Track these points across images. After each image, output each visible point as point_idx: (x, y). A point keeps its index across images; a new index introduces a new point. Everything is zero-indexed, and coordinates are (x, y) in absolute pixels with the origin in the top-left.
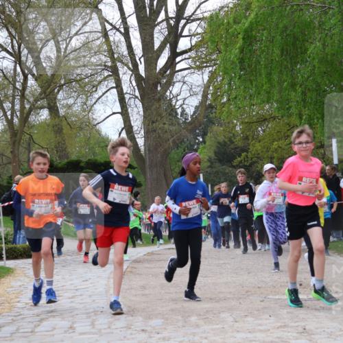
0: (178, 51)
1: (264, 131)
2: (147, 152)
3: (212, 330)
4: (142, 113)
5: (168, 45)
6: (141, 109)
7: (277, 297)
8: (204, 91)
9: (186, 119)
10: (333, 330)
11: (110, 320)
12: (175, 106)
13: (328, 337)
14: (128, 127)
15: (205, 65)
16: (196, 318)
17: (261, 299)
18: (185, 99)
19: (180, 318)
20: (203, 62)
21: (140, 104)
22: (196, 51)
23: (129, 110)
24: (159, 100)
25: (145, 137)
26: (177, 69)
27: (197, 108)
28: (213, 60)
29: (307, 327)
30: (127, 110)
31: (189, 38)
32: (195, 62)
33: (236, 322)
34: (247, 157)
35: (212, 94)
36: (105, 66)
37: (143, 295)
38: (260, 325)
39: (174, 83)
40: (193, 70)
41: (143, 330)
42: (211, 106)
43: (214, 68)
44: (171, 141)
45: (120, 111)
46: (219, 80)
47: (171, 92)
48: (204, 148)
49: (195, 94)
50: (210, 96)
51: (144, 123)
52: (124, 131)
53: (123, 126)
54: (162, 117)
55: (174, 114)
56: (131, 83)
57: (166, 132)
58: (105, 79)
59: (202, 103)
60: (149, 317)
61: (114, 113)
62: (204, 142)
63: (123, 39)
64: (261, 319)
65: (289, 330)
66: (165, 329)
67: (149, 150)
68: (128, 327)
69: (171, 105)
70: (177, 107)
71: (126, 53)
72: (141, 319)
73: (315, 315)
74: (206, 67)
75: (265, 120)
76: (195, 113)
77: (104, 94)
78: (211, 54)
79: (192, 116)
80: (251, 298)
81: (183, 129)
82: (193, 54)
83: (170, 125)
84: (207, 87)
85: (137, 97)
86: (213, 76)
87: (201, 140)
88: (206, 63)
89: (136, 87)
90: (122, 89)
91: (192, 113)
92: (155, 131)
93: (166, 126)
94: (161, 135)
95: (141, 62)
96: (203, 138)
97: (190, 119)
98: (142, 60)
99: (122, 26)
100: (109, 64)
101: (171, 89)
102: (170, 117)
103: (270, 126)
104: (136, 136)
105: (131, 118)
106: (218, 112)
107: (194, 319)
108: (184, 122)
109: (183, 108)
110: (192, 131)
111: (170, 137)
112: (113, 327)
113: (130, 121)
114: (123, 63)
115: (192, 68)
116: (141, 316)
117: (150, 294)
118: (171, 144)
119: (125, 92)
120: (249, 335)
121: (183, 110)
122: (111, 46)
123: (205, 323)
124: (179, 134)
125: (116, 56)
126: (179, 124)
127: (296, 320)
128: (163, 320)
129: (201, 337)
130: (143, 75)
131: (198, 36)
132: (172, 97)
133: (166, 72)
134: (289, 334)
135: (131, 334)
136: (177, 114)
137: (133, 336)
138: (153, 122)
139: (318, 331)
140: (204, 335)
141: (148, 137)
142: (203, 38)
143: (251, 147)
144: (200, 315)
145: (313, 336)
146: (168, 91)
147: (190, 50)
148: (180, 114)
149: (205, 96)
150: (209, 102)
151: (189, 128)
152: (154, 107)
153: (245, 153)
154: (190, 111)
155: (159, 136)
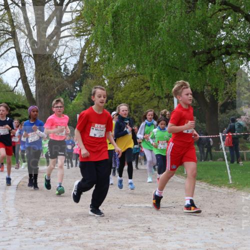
0: (62, 22)
1: (125, 84)
2: (38, 97)
3: (82, 229)
4: (34, 67)
5: (55, 18)
6: (34, 65)
7: (130, 205)
8: (81, 54)
9: (67, 74)
10: (169, 229)
11: (5, 220)
12: (59, 63)
13: (166, 235)
14: (24, 78)
15: (82, 34)
16: (70, 219)
17: (119, 207)
18: (67, 58)
19: (58, 219)
20: (81, 32)
21: (33, 61)
22: (76, 24)
23: (25, 65)
24: (48, 58)
25: (36, 86)
26: (62, 36)
27: (75, 65)
28: (89, 30)
29: (151, 227)
30: (23, 65)
31: (71, 13)
32: (75, 32)
33: (100, 223)
34: (112, 103)
35: (87, 56)
36: (7, 31)
37: (31, 202)
38: (117, 225)
39: (59, 46)
40: (73, 38)
41: (30, 228)
42: (86, 65)
43: (89, 36)
44: (56, 89)
45: (18, 65)
46: (92, 45)
47: (56, 53)
48: (81, 95)
49: (75, 55)
50: (85, 57)
51: (36, 75)
52: (20, 80)
53: (20, 77)
54: (49, 71)
55: (58, 69)
56: (26, 44)
57: (53, 82)
58: (7, 40)
59: (80, 62)
60: (35, 219)
61: (13, 67)
62: (80, 91)
63: (21, 12)
64: (118, 221)
65: (138, 229)
66: (47, 228)
67: (39, 95)
68: (19, 226)
69: (56, 62)
70: (61, 64)
71: (23, 22)
72: (29, 220)
73: (157, 219)
74: (83, 35)
75: (126, 76)
76: (74, 69)
77: (6, 52)
78: (87, 26)
79: (72, 72)
80: (111, 205)
81: (65, 80)
82: (73, 25)
83: (55, 77)
84: (83, 50)
85: (30, 56)
86: (88, 42)
87: (78, 89)
88: (83, 32)
89: (30, 48)
90: (19, 49)
91: (72, 69)
92: (44, 81)
93: (52, 78)
94: (49, 84)
95: (34, 30)
96: (80, 88)
97: (70, 73)
98: (35, 27)
99: (20, 2)
100: (10, 30)
101: (56, 51)
102: (56, 72)
103: (129, 81)
104: (29, 84)
105: (26, 71)
106: (91, 69)
107: (68, 220)
108: (66, 76)
109: (65, 65)
110: (72, 82)
111: (55, 86)
112: (8, 226)
113: (25, 73)
114: (20, 30)
115: (73, 36)
116: (28, 218)
117: (36, 202)
118: (56, 92)
119: (21, 51)
120: (109, 233)
121: (66, 67)
122: (12, 16)
123: (77, 223)
124: (61, 85)
125: (15, 24)
126: (62, 77)
127: (143, 222)
128: (45, 221)
129: (73, 234)
130: (36, 39)
131: (77, 13)
132: (57, 56)
133: (53, 38)
134: (138, 232)
135: (21, 231)
136: (61, 69)
137: (22, 233)
138: (42, 75)
139: (159, 230)
140: (76, 233)
141: (38, 86)
142: (81, 13)
143: (115, 96)
144: (73, 218)
145: (155, 234)
146: (55, 52)
147: (71, 22)
148: (63, 69)
149: (82, 57)
150: (84, 62)
151: (70, 80)
152: (44, 63)
153: (111, 100)
154: (71, 67)
155: (47, 86)
